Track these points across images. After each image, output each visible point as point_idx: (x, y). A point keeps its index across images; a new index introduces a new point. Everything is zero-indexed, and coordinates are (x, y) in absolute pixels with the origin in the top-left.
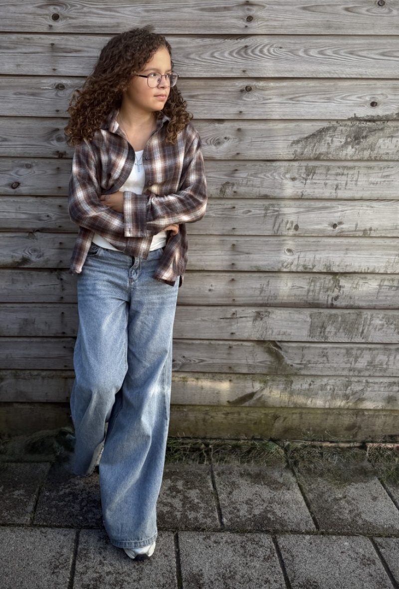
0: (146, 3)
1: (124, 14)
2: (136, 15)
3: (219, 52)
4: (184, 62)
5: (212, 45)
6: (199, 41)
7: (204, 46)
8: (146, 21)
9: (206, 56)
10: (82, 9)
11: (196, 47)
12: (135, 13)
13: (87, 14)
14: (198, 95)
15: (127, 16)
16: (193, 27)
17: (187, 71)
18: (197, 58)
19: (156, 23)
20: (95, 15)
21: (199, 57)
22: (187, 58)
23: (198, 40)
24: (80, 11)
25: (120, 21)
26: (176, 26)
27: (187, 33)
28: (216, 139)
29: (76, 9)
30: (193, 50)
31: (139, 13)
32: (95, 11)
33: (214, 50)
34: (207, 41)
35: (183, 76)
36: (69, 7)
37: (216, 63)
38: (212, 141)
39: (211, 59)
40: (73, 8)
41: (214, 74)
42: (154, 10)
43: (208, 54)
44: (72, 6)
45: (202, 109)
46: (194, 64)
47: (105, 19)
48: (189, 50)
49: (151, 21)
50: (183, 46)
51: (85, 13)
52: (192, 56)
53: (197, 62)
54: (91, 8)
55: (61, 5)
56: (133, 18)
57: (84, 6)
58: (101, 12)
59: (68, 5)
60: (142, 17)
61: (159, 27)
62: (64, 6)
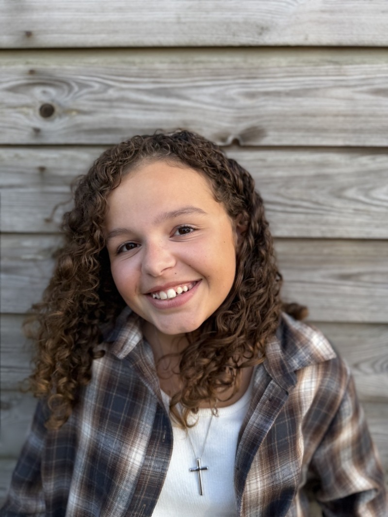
0: (248, 78)
1: (197, 101)
2: (225, 103)
4: (332, 206)
7: (378, 172)
8: (247, 117)
9: (383, 193)
10: (105, 91)
11: (359, 174)
12: (224, 100)
13: (115, 104)
15: (205, 107)
16: (355, 131)
17: (337, 224)
18: (362, 198)
19: (270, 121)
20: (134, 106)
21: (366, 195)
22: (340, 197)
24: (100, 96)
25: (188, 117)
27: (340, 143)
29: (91, 93)
30: (352, 180)
31: (234, 99)
32: (133, 96)
36: (76, 89)
40: (85, 91)
42: (267, 94)
44: (82, 86)
46: (355, 210)
47: (156, 113)
48: (343, 180)
49: (258, 117)
50: (329, 171)
51: (110, 100)
52: (351, 193)
53: (360, 207)
54: (122, 89)
55: (57, 83)
56: (218, 111)
57: (110, 87)
58: (146, 98)
59: (73, 84)
60: (238, 108)
61: (277, 129)
62: (65, 87)
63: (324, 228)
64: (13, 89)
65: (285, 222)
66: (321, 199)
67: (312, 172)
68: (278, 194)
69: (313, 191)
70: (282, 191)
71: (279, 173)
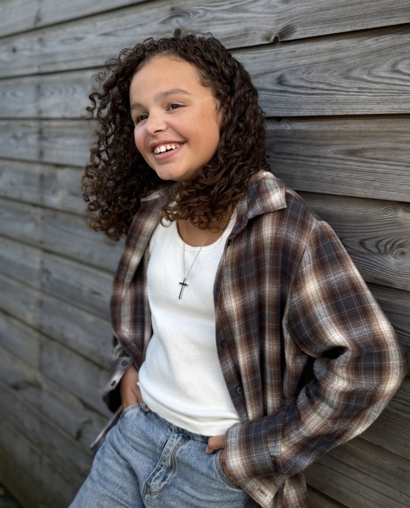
1: (254, 12)
2: (270, 11)
3: (407, 62)
4: (341, 87)
5: (394, 47)
6: (371, 43)
7: (379, 52)
8: (283, 19)
9: (383, 71)
10: (206, 14)
11: (362, 55)
12: (269, 8)
13: (210, 23)
14: (364, 150)
15: (258, 15)
16: (359, 17)
17: (346, 102)
18: (365, 77)
19: (298, 19)
20: (219, 22)
21: (369, 74)
22: (347, 78)
23: (370, 40)
24: (203, 19)
25: (249, 25)
26: (330, 20)
27: (348, 29)
28: (397, 244)
29: (199, 17)
30: (357, 61)
31: (275, 7)
32: (219, 15)
33: (398, 58)
34: (387, 40)
35: (338, 113)
36: (192, 16)
37: (402, 83)
38: (388, 247)
39: (392, 75)
40: (196, 16)
41: (396, 106)
43: (386, 67)
44: (195, 13)
45: (371, 178)
46: (359, 88)
47: (231, 25)
48: (349, 62)
49: (290, 17)
50: (338, 55)
51: (207, 21)
52: (356, 73)
53: (364, 85)
54: (214, 12)
55: (183, 14)
56: (266, 17)
57: (208, 11)
58: (226, 16)
59: (191, 13)
60: (278, 13)
61: (303, 26)
62: (187, 16)
63: (335, 107)
64: (164, 22)
65: (307, 103)
66: (332, 80)
67: (327, 58)
68: (302, 79)
69: (327, 74)
70: (305, 76)
71: (304, 61)
